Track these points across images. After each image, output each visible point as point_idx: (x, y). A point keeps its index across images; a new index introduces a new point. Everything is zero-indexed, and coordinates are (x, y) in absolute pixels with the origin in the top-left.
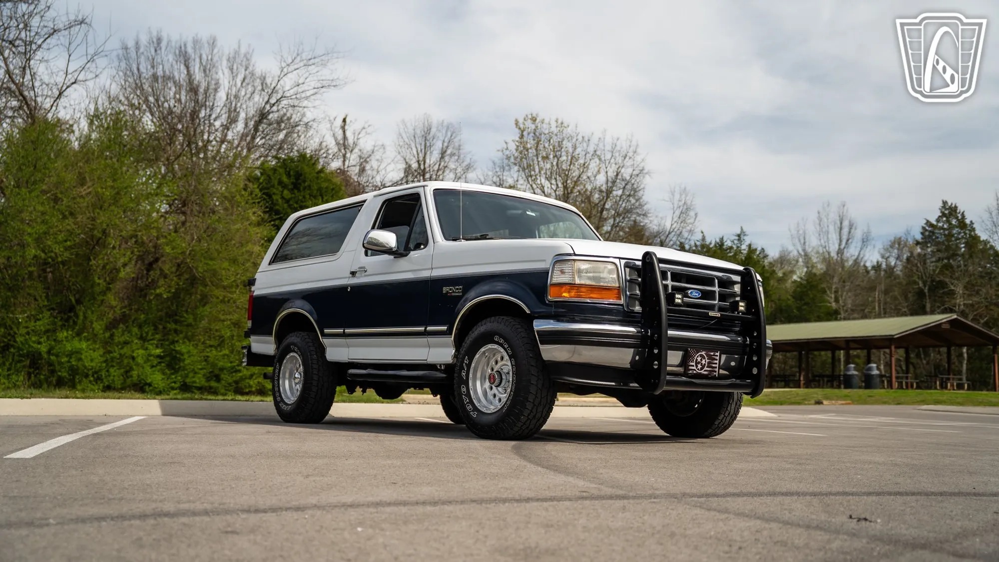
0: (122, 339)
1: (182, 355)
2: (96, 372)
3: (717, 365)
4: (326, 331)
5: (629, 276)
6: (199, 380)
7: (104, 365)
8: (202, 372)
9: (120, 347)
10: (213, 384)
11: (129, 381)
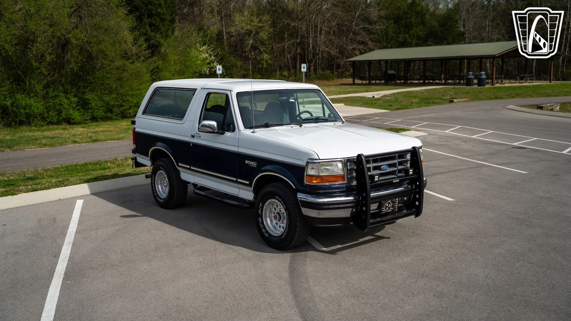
0: (54, 95)
1: (89, 100)
2: (41, 115)
3: (397, 201)
4: (180, 164)
5: (350, 167)
6: (100, 113)
7: (45, 110)
8: (102, 109)
9: (53, 99)
10: (109, 115)
11: (61, 118)
